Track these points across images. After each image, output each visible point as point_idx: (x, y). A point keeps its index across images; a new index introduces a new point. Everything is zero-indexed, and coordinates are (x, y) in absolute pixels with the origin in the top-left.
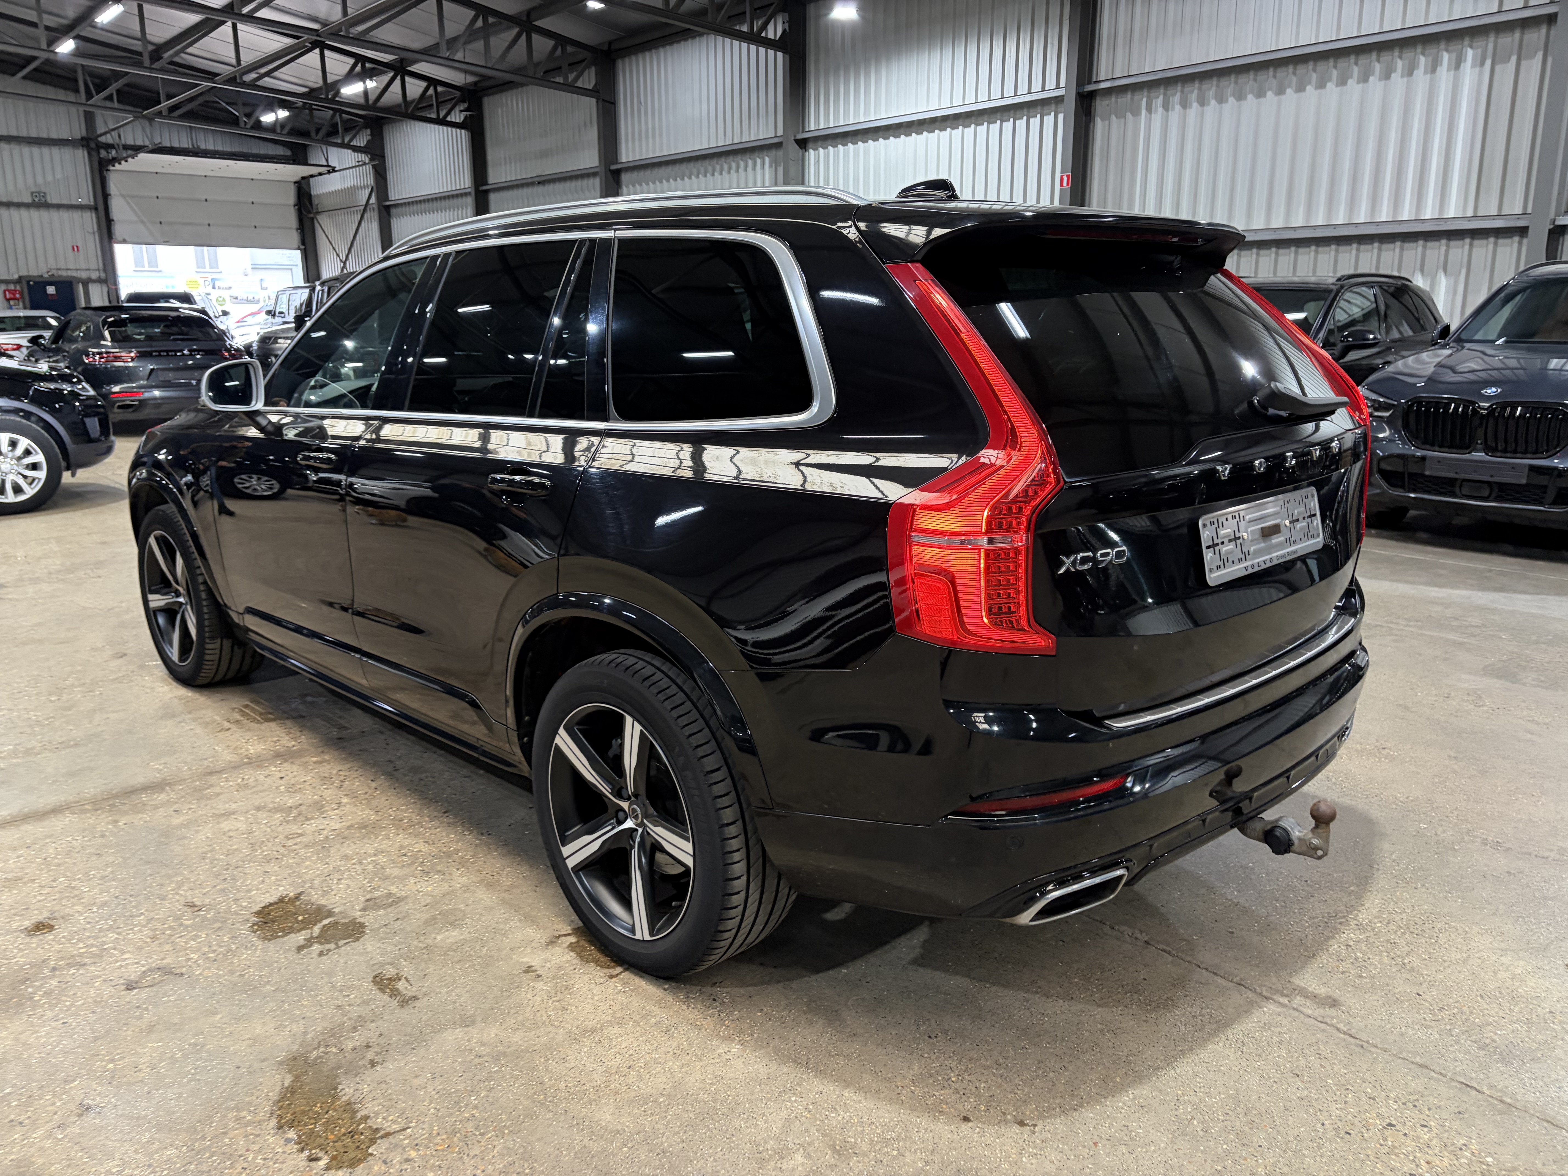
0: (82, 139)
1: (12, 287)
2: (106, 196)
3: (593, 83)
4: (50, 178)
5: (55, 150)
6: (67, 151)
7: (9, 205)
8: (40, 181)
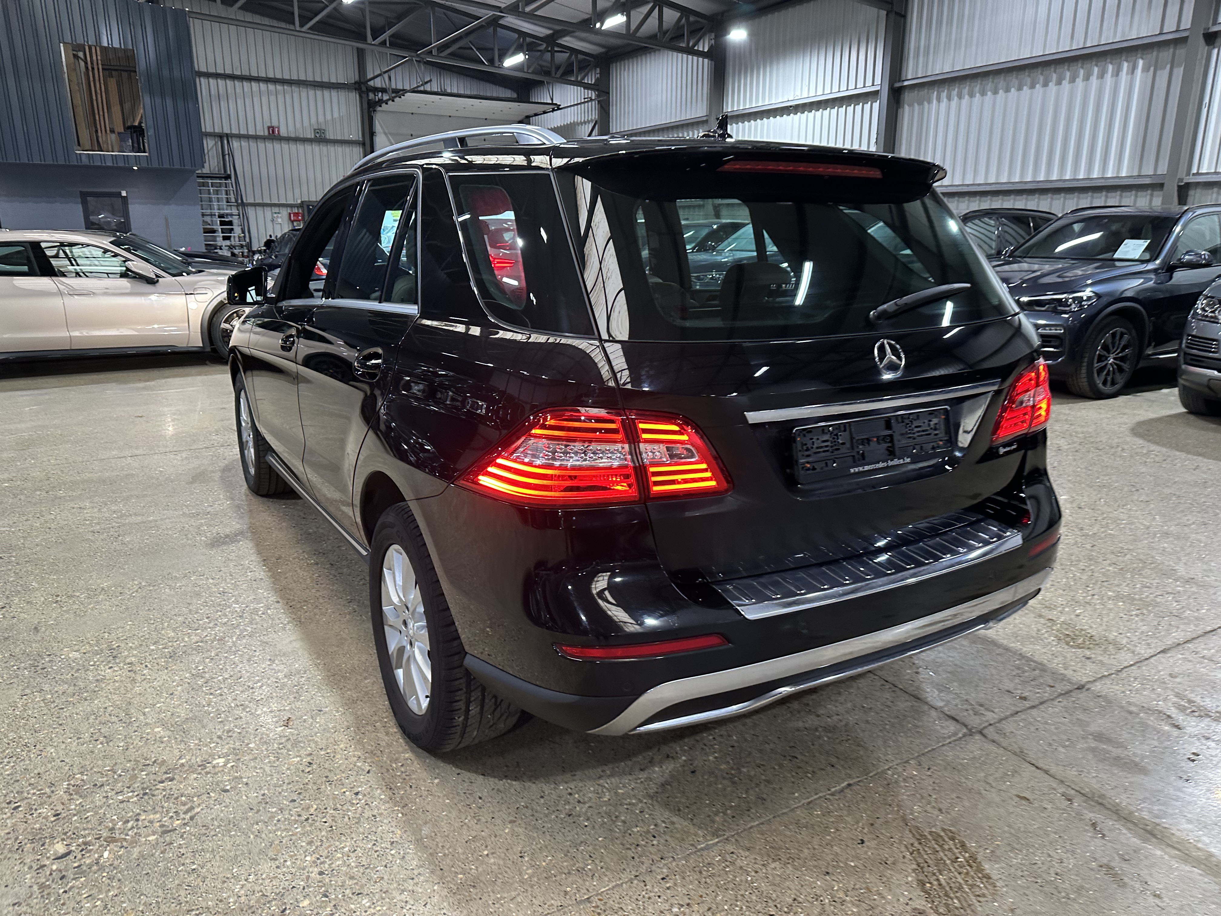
0: (356, 83)
1: (296, 210)
2: (372, 133)
4: (329, 117)
5: (334, 93)
6: (343, 94)
7: (297, 140)
8: (321, 119)
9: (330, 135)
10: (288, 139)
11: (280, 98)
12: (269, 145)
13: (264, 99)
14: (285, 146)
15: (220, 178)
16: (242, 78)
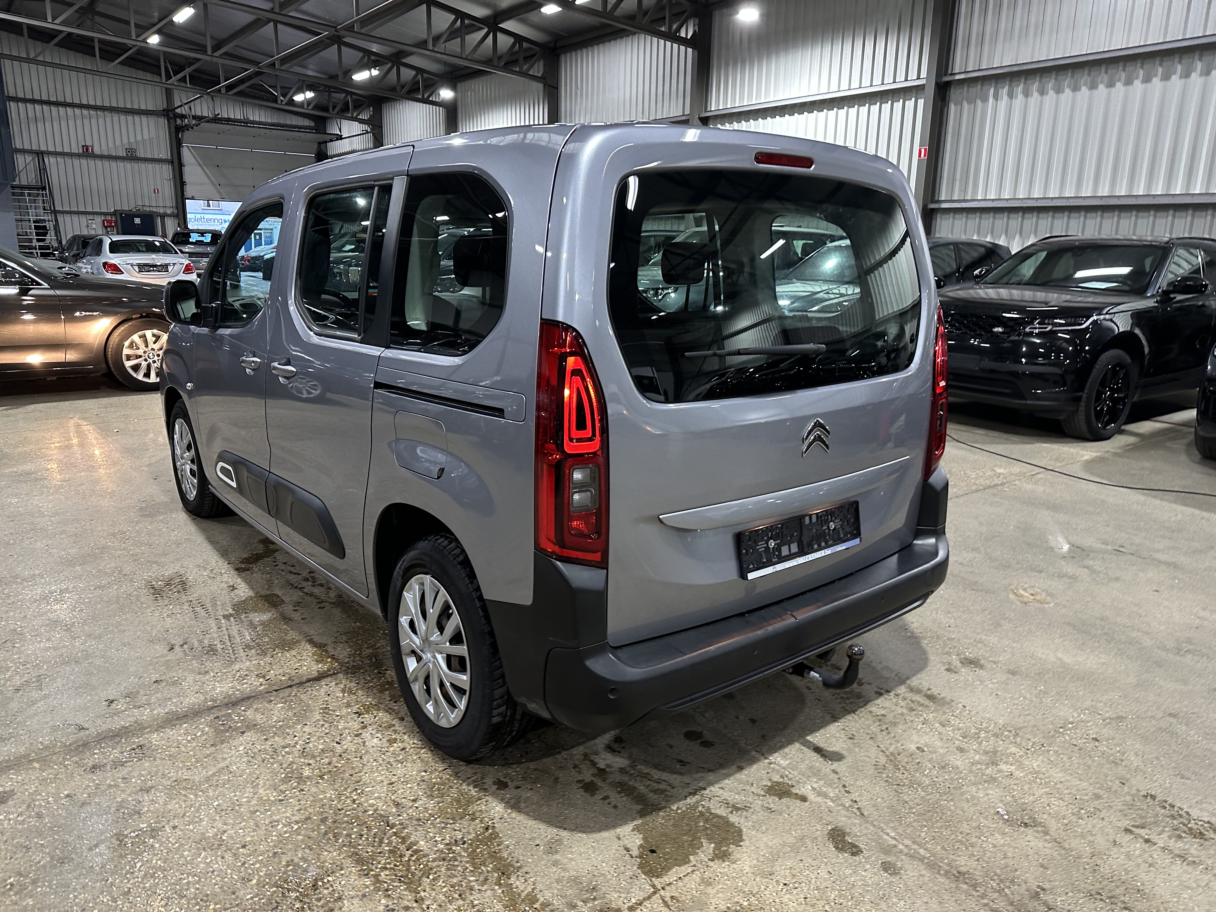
0: (164, 110)
1: (109, 218)
2: (180, 153)
3: (542, 72)
4: (139, 138)
5: (144, 118)
6: (152, 120)
7: (110, 157)
8: (132, 140)
9: (141, 154)
10: (102, 157)
11: (94, 121)
12: (84, 161)
13: (79, 122)
14: (99, 163)
15: (38, 189)
16: (57, 104)
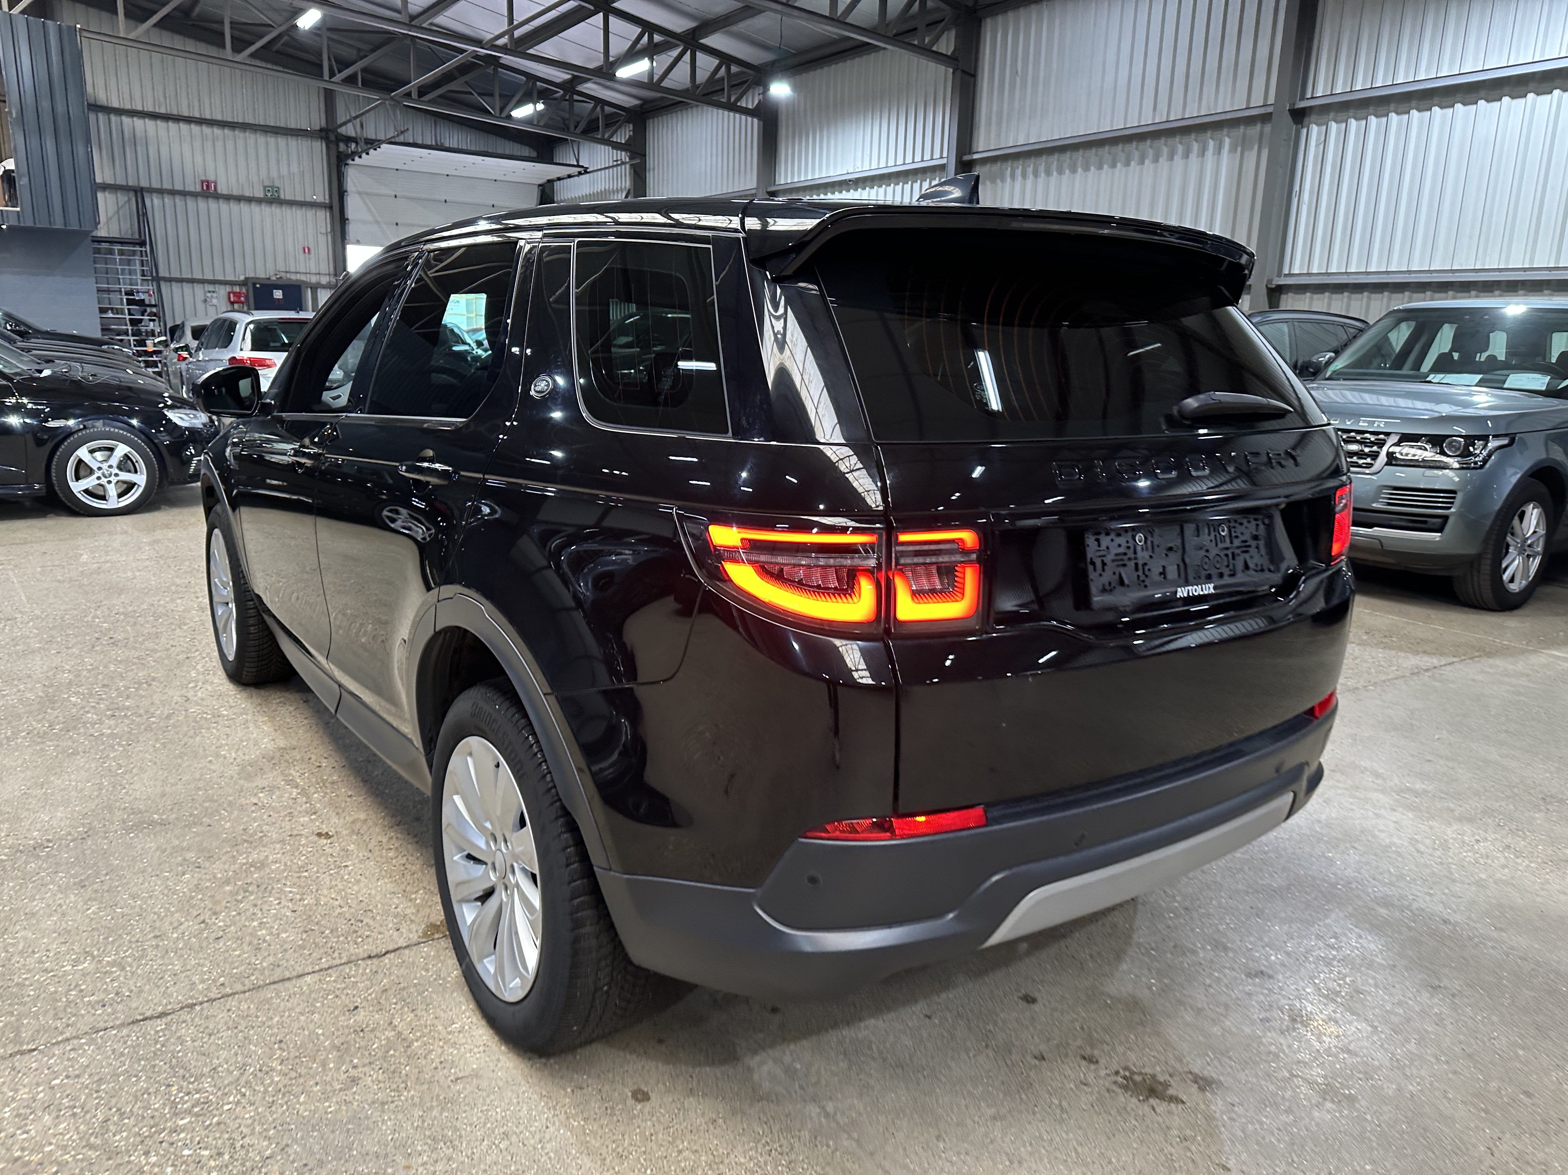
0: (321, 130)
1: (237, 289)
2: (341, 193)
3: (952, 48)
5: (293, 142)
6: (305, 143)
7: (239, 199)
8: (274, 174)
9: (287, 194)
10: (228, 198)
11: (219, 144)
12: (202, 204)
13: (197, 145)
14: (224, 206)
15: (134, 244)
16: (166, 118)
